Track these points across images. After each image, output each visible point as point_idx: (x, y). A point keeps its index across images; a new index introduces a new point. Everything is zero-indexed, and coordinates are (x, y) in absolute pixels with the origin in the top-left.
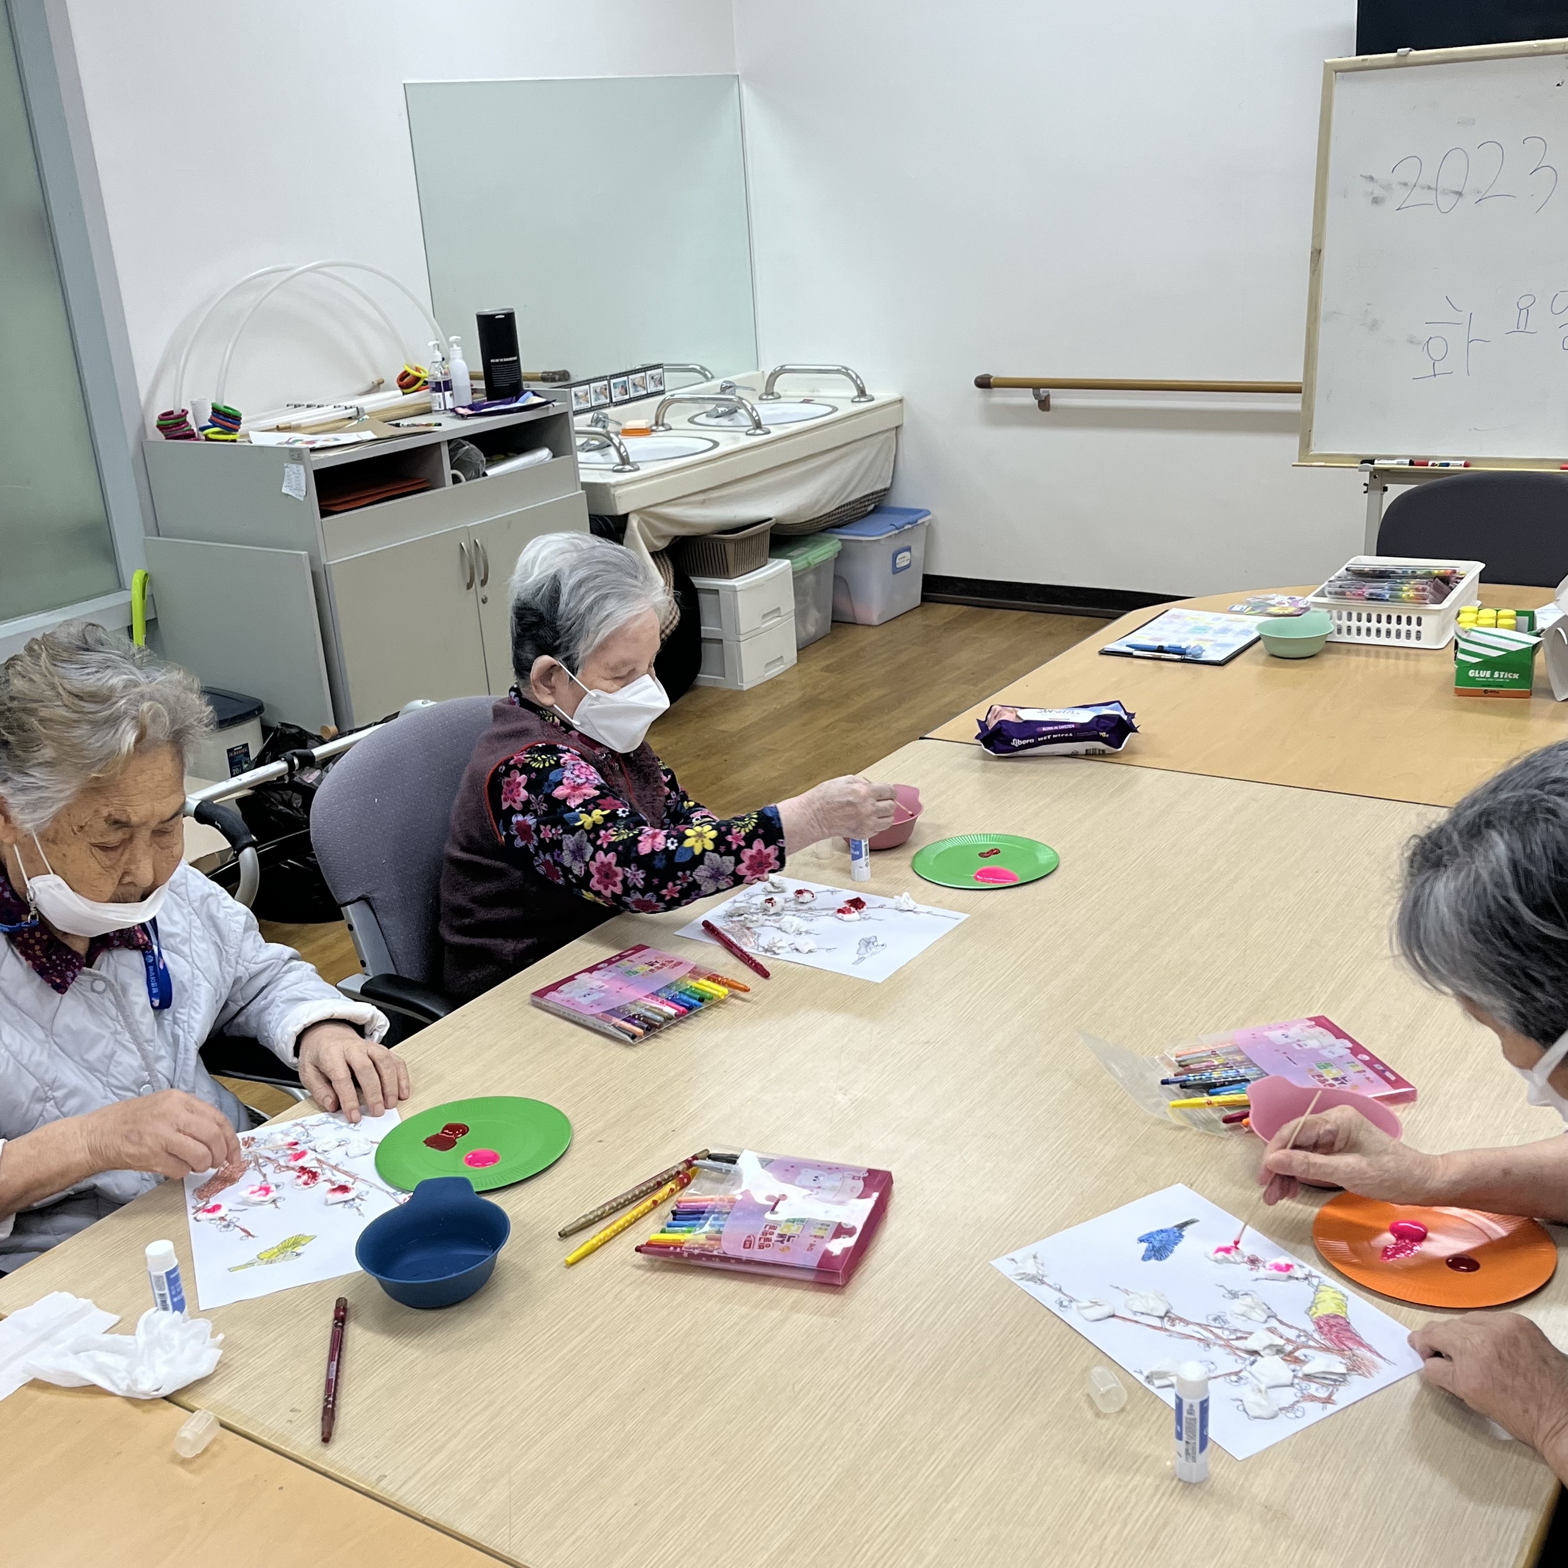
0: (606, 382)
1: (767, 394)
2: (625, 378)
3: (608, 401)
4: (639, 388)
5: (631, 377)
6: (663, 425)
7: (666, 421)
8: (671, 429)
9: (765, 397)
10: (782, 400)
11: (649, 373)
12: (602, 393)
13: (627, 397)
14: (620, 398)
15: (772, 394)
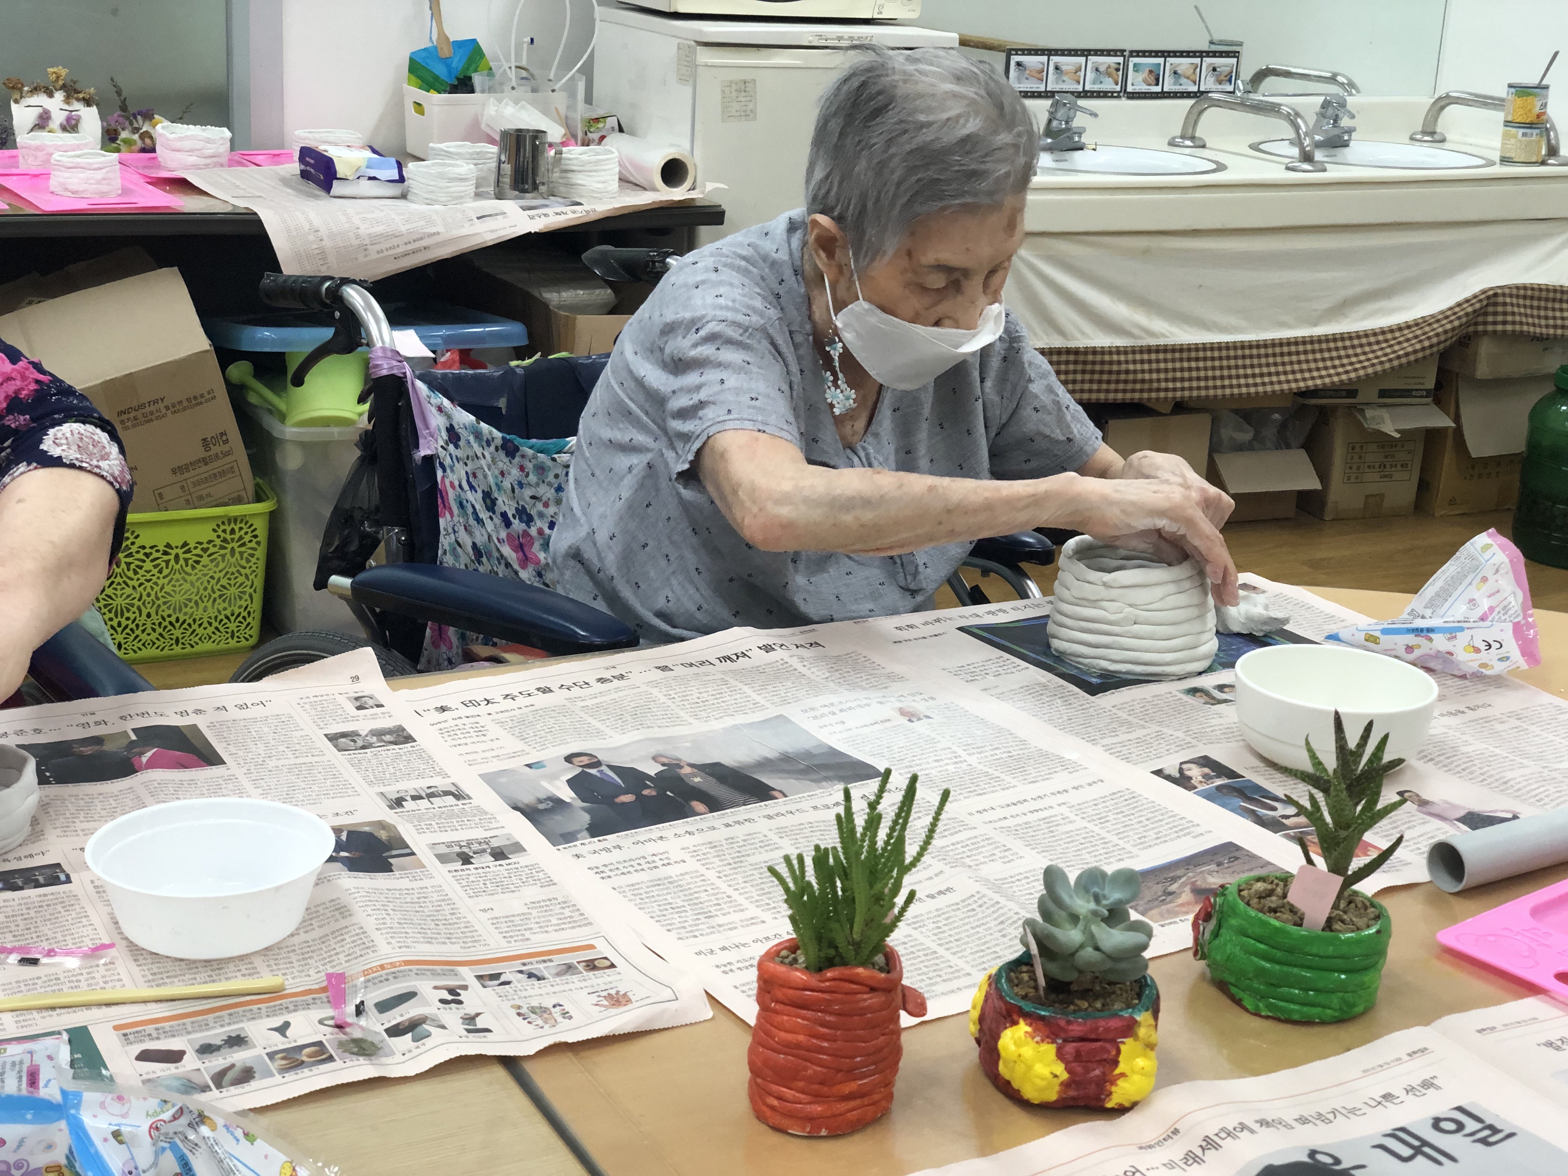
0: (1120, 60)
1: (1424, 133)
2: (1161, 60)
3: (1118, 88)
4: (1183, 80)
5: (1170, 60)
6: (1193, 138)
7: (1197, 135)
8: (1204, 146)
9: (1419, 137)
10: (1446, 145)
11: (1208, 61)
12: (1109, 75)
13: (1158, 89)
14: (1144, 88)
15: (1433, 133)
